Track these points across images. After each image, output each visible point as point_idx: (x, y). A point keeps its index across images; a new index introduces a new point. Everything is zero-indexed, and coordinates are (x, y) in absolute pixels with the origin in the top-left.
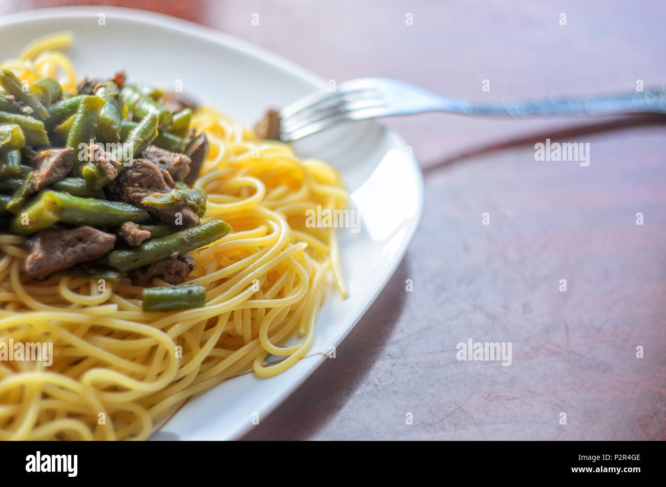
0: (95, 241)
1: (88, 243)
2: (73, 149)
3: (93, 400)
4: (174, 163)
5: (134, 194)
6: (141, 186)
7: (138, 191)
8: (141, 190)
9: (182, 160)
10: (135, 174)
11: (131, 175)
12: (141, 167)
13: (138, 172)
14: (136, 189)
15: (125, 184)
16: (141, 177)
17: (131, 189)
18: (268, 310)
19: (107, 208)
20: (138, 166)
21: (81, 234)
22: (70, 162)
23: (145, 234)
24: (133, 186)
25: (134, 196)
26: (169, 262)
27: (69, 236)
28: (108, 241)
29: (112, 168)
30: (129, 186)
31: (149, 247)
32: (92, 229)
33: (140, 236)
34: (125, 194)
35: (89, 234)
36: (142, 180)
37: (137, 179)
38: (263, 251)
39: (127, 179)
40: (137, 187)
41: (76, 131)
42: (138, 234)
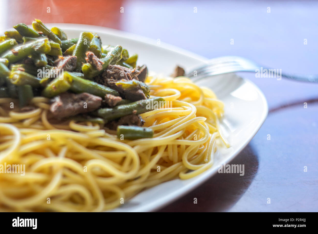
0: (91, 100)
1: (87, 101)
2: (76, 57)
3: (91, 180)
4: (131, 72)
5: (111, 82)
6: (114, 78)
7: (113, 81)
8: (114, 81)
9: (136, 71)
10: (111, 72)
11: (109, 72)
12: (114, 69)
13: (112, 71)
14: (112, 80)
15: (106, 77)
16: (115, 74)
17: (109, 79)
18: (187, 147)
19: (96, 86)
20: (113, 69)
21: (83, 96)
22: (75, 63)
23: (119, 99)
24: (110, 78)
25: (111, 83)
26: (131, 116)
27: (76, 97)
28: (98, 101)
29: (99, 64)
30: (107, 78)
31: (120, 107)
32: (89, 94)
33: (115, 100)
34: (105, 82)
35: (87, 97)
36: (115, 75)
37: (112, 75)
38: (182, 117)
39: (107, 75)
40: (112, 79)
41: (78, 49)
42: (114, 99)
